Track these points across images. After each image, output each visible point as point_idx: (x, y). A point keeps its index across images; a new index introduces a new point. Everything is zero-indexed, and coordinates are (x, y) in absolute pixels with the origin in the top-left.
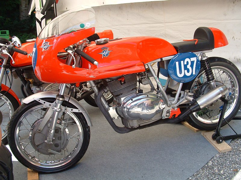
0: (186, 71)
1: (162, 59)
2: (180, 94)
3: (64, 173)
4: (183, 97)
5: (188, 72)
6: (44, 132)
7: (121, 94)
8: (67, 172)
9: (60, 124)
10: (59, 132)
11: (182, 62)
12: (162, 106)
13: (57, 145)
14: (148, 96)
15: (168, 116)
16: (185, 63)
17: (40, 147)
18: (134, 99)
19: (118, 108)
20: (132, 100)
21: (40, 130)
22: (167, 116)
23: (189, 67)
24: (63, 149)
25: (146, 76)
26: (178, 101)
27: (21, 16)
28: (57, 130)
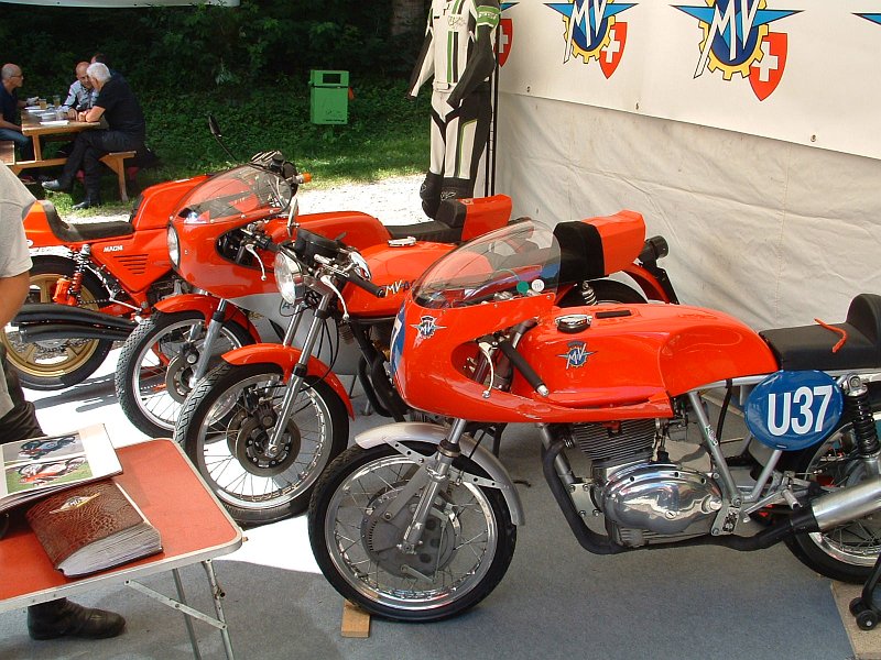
0: (795, 420)
1: (729, 382)
2: (770, 480)
3: (434, 628)
4: (775, 489)
5: (802, 422)
6: (398, 523)
7: (608, 459)
8: (441, 626)
9: (442, 508)
10: (437, 529)
11: (787, 396)
12: (713, 505)
13: (425, 559)
14: (676, 474)
15: (730, 531)
16: (797, 400)
17: (384, 556)
18: (637, 478)
19: (597, 489)
20: (632, 479)
21: (388, 517)
22: (725, 529)
23: (805, 410)
24: (442, 568)
25: (683, 421)
26: (761, 496)
27: (396, 22)
28: (431, 523)
